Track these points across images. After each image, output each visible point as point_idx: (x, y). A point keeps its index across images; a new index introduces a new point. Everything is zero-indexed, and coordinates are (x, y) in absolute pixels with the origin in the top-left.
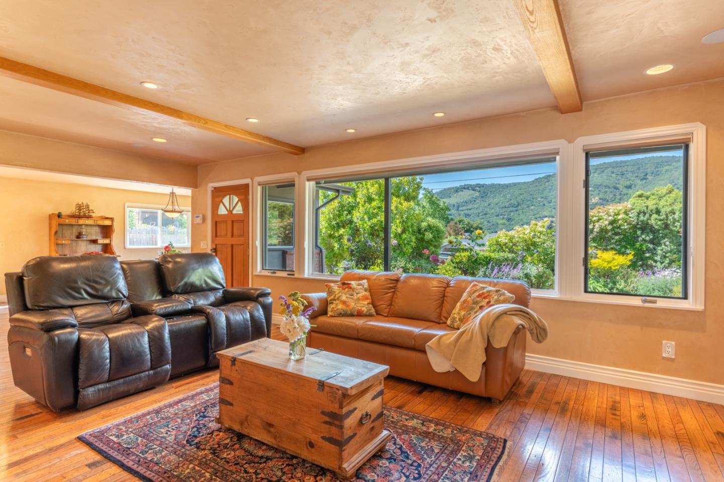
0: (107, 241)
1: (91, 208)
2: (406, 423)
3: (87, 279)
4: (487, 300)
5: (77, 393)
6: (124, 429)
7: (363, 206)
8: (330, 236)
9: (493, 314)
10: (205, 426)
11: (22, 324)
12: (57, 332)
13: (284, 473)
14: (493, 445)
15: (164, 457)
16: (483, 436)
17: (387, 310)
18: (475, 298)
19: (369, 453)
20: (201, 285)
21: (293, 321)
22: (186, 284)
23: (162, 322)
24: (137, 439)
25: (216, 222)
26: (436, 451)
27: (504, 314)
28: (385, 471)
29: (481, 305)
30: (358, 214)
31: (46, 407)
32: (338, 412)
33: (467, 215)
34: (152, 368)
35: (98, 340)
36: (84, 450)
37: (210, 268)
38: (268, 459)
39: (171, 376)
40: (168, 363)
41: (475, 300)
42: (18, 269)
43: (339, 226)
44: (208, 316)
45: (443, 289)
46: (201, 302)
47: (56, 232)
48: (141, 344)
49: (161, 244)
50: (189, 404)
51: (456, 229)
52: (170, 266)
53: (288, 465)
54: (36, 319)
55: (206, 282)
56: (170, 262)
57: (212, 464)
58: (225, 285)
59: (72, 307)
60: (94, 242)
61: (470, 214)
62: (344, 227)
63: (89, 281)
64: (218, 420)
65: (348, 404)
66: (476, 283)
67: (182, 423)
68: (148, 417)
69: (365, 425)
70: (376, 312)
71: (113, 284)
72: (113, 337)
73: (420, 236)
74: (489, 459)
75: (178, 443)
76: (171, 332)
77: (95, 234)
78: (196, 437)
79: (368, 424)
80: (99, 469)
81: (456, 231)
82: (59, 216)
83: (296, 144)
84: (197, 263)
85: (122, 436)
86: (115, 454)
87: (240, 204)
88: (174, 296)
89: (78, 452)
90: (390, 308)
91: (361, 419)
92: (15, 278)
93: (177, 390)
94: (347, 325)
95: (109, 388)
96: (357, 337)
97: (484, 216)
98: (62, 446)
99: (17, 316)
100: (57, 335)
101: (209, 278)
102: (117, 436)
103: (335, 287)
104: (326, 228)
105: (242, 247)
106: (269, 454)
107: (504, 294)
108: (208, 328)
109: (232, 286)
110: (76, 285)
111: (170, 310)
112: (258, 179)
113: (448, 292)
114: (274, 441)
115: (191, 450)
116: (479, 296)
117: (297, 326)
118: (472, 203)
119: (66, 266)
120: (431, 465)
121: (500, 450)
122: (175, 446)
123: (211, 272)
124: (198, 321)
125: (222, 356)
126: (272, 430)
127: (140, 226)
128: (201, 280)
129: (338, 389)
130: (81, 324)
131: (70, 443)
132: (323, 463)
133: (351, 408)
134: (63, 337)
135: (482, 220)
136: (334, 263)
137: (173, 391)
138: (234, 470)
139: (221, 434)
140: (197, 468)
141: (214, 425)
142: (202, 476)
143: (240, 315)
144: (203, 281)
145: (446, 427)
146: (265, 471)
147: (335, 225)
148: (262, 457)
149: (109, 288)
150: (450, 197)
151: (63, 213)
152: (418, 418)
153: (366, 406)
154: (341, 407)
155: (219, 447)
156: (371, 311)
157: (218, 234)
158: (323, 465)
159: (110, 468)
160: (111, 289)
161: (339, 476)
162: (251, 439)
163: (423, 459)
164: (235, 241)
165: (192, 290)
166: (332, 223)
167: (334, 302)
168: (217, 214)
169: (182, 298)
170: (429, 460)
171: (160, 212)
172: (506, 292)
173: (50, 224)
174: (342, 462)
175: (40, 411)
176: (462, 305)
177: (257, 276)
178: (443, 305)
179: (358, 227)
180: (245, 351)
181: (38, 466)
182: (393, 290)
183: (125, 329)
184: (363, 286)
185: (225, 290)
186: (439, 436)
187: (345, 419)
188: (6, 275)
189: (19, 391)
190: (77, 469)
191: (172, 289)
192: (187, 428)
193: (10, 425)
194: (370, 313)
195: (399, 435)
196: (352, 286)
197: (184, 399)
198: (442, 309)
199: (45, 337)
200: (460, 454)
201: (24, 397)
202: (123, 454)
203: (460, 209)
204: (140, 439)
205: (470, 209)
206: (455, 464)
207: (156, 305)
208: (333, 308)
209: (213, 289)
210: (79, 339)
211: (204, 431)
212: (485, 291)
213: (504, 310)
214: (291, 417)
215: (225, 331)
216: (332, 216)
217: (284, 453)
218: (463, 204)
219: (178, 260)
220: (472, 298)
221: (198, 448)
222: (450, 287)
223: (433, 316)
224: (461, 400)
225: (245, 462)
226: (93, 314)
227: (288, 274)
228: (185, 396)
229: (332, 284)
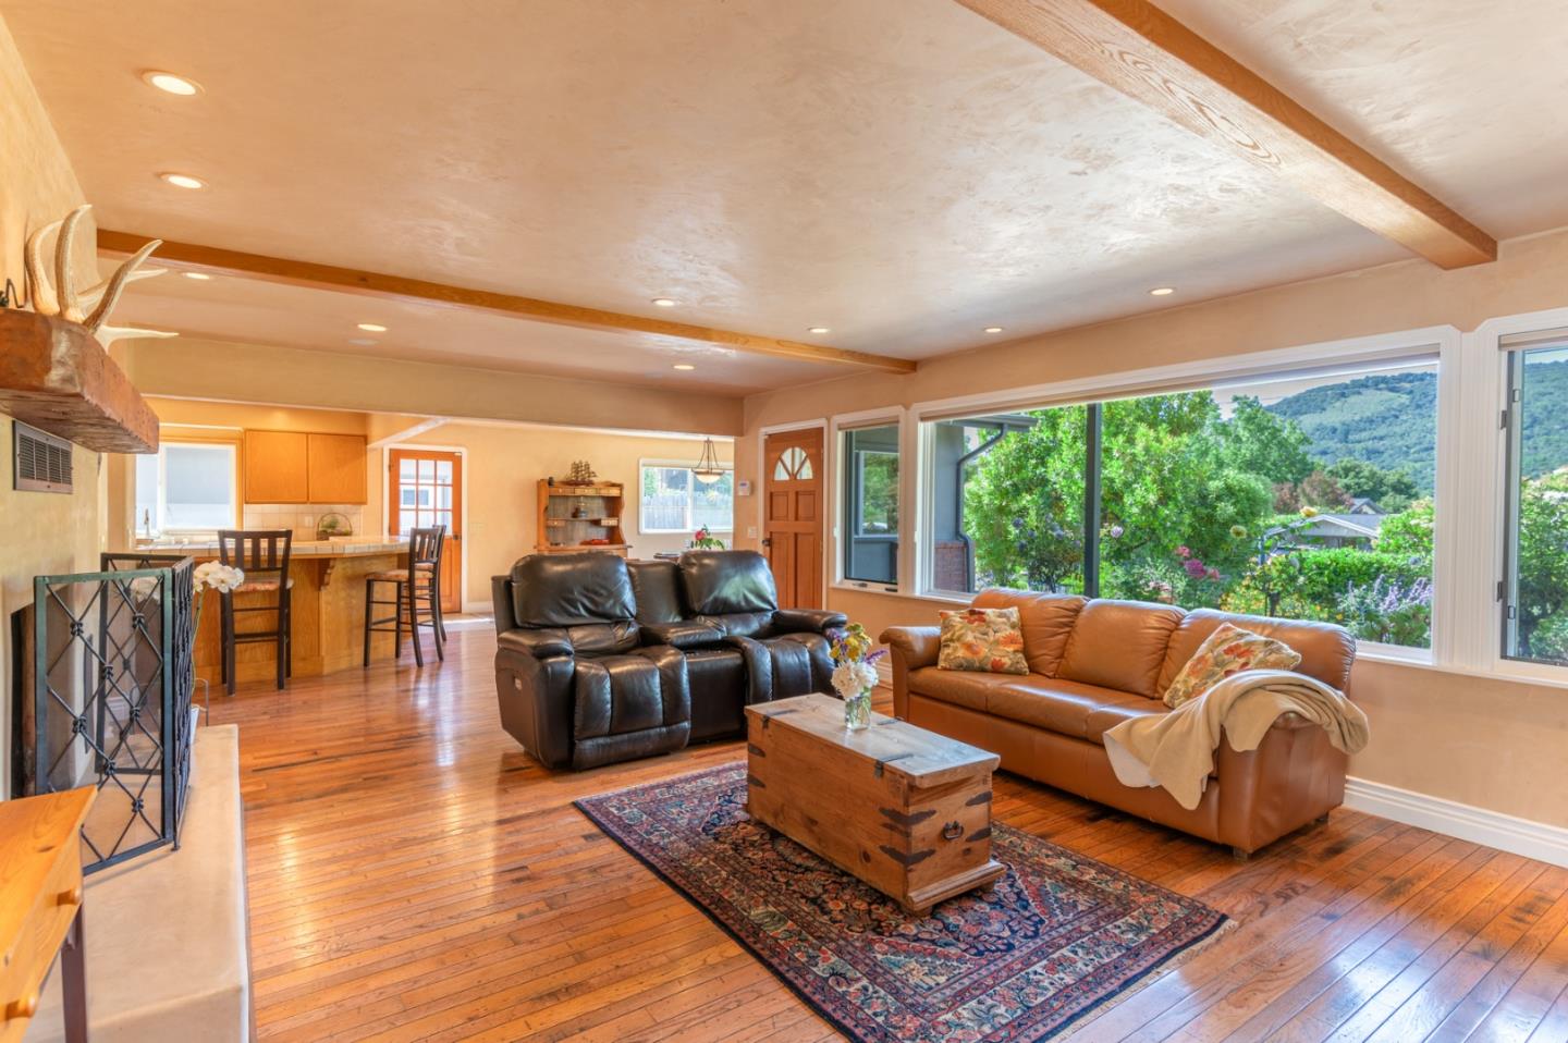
0: (613, 522)
1: (592, 469)
2: (1045, 861)
3: (587, 589)
4: (1242, 660)
5: (572, 746)
6: (626, 801)
7: (1071, 447)
8: (1001, 510)
9: (1236, 687)
10: (729, 814)
11: (511, 647)
12: (551, 660)
13: (825, 891)
14: (1195, 919)
15: (672, 843)
16: (1182, 903)
17: (1054, 665)
18: (1219, 655)
19: (957, 887)
20: (739, 603)
21: (848, 668)
22: (716, 599)
23: (680, 657)
24: (641, 816)
25: (771, 494)
26: (1080, 908)
27: (1260, 687)
28: (981, 918)
29: (1228, 668)
30: (1059, 465)
31: (537, 760)
32: (902, 811)
33: (1371, 454)
34: (666, 723)
35: (597, 675)
36: (580, 818)
37: (753, 575)
38: (807, 869)
39: (690, 739)
40: (686, 719)
41: (1220, 659)
42: (507, 572)
43: (1017, 491)
44: (744, 653)
45: (1167, 632)
46: (738, 631)
47: (546, 508)
48: (650, 687)
49: (691, 527)
50: (712, 782)
51: (1329, 490)
52: (694, 570)
53: (834, 882)
54: (527, 641)
55: (746, 598)
56: (694, 564)
57: (732, 862)
58: (775, 604)
59: (567, 627)
60: (596, 523)
61: (1382, 449)
62: (1029, 491)
63: (589, 591)
64: (746, 808)
65: (920, 801)
66: (1230, 625)
67: (699, 805)
68: (657, 791)
69: (953, 842)
70: (1029, 667)
71: (616, 596)
72: (616, 674)
73: (1206, 512)
74: (1176, 935)
75: (691, 830)
76: (691, 674)
77: (597, 510)
78: (715, 825)
79: (958, 845)
80: (596, 843)
81: (1326, 494)
82: (550, 482)
83: (898, 357)
84: (735, 566)
85: (624, 809)
86: (614, 829)
87: (808, 464)
88: (698, 619)
89: (573, 819)
90: (1059, 663)
91: (945, 830)
92: (502, 583)
93: (698, 761)
94: (969, 687)
95: (610, 745)
96: (984, 709)
97: (1424, 455)
98: (555, 810)
99: (505, 635)
100: (551, 664)
101: (752, 592)
102: (618, 809)
103: (955, 617)
104: (990, 494)
105: (811, 538)
106: (811, 864)
107: (1279, 650)
108: (745, 670)
109: (796, 606)
110: (570, 596)
111: (691, 639)
112: (839, 419)
113: (1174, 640)
114: (818, 847)
115: (707, 840)
116: (1230, 651)
117: (853, 676)
118: (1388, 422)
119: (560, 568)
120: (1061, 925)
121: (1204, 929)
122: (687, 832)
123: (754, 583)
124: (729, 659)
125: (751, 712)
126: (815, 828)
127: (664, 492)
128: (738, 596)
129: (902, 777)
130: (578, 652)
131: (564, 808)
132: (881, 886)
133: (926, 807)
134: (557, 668)
135: (1418, 465)
136: (1009, 566)
137: (693, 761)
138: (759, 875)
139: (749, 827)
140: (712, 863)
141: (741, 815)
142: (716, 873)
143: (795, 656)
144: (741, 596)
145: (1116, 877)
146: (800, 884)
147: (1010, 488)
148: (799, 866)
149: (611, 602)
150: (1324, 409)
151: (555, 479)
152: (1070, 858)
153: (955, 813)
154: (907, 804)
155: (744, 843)
156: (1019, 666)
157: (775, 515)
158: (882, 890)
159: (608, 844)
160: (614, 604)
161: (904, 909)
162: (790, 840)
163: (1052, 915)
164: (800, 527)
165: (725, 609)
166: (1004, 485)
167: (952, 644)
168: (773, 481)
169: (710, 622)
170: (1061, 918)
171: (690, 474)
172: (1285, 646)
173: (539, 496)
174: (908, 887)
175: (529, 764)
176: (1194, 666)
177: (834, 589)
178: (1165, 664)
179: (1059, 491)
180: (785, 709)
181: (531, 827)
182: (1067, 629)
183: (631, 664)
184: (1008, 619)
185: (777, 613)
186: (1096, 889)
187: (914, 823)
188: (494, 579)
189: (507, 736)
190: (571, 839)
191: (696, 607)
192: (705, 812)
193: (498, 777)
194: (1016, 669)
195: (1024, 874)
196: (987, 618)
197: (706, 775)
198: (1161, 670)
199: (537, 665)
200: (1123, 920)
201: (513, 745)
202: (623, 831)
203: (1350, 437)
204: (645, 816)
205: (1381, 438)
206: (1106, 931)
207: (673, 630)
208: (948, 654)
209: (759, 611)
210: (575, 671)
211: (727, 820)
212: (1242, 641)
213: (1258, 682)
214: (840, 812)
215: (770, 679)
216: (1003, 469)
217: (832, 865)
218: (1362, 425)
219: (707, 561)
220: (1215, 653)
221: (716, 839)
222: (1181, 629)
223: (1142, 684)
224: (1171, 844)
225: (774, 867)
226: (592, 638)
227: (887, 590)
228: (708, 770)
229: (952, 613)
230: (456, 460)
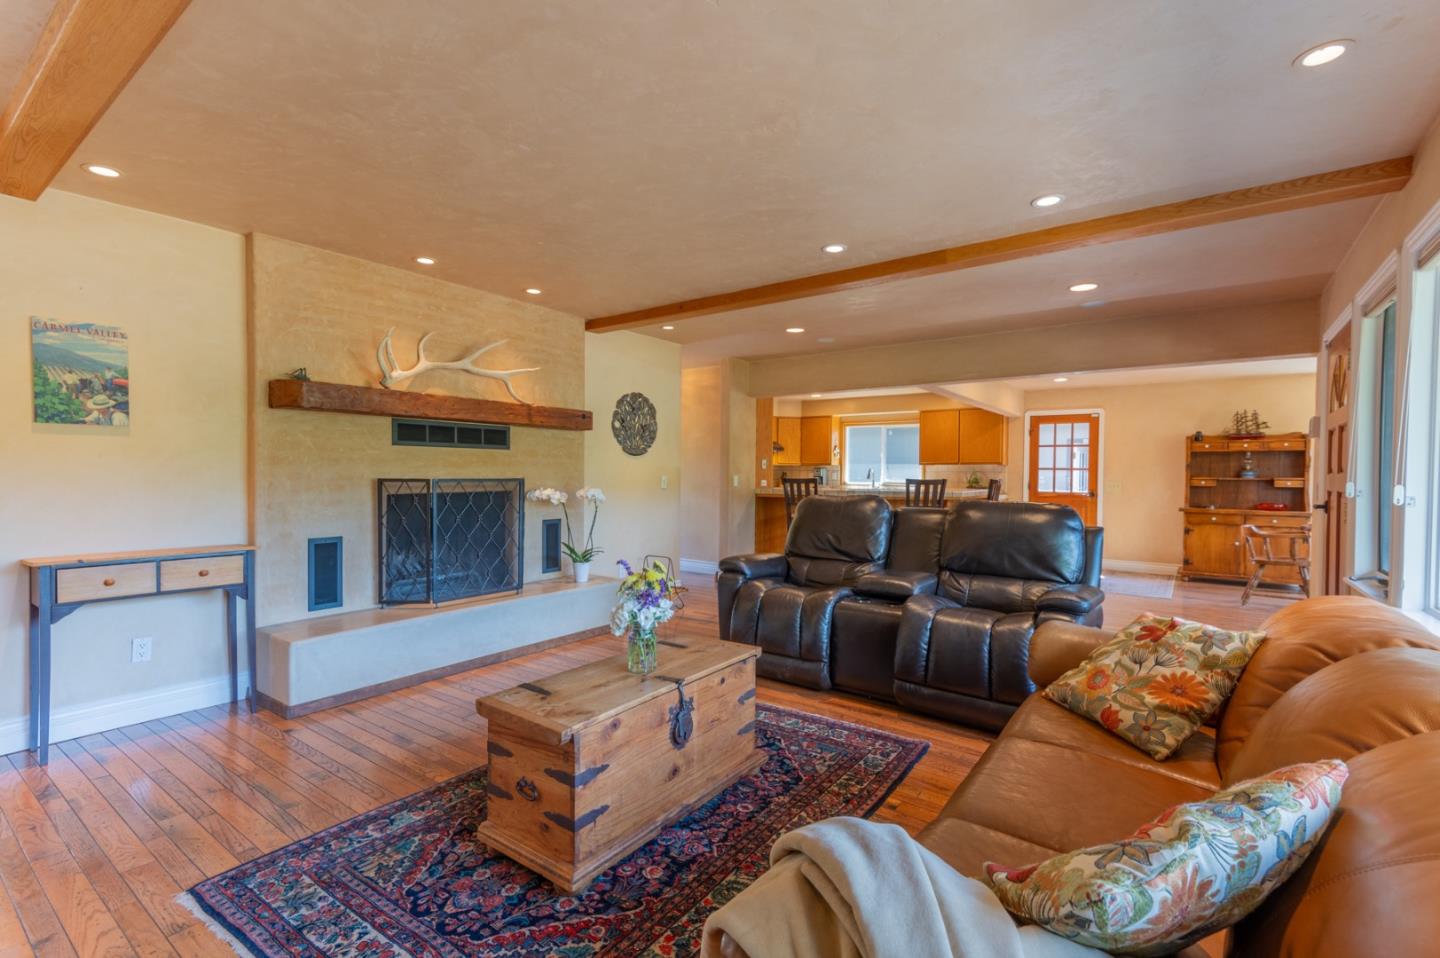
0: (1297, 483)
1: (1261, 419)
23: (830, 597)
25: (1330, 434)
34: (801, 657)
40: (821, 661)
47: (1189, 467)
60: (1272, 483)
82: (1197, 437)
124: (891, 615)
128: (999, 555)
196: (1168, 637)
230: (1094, 422)
